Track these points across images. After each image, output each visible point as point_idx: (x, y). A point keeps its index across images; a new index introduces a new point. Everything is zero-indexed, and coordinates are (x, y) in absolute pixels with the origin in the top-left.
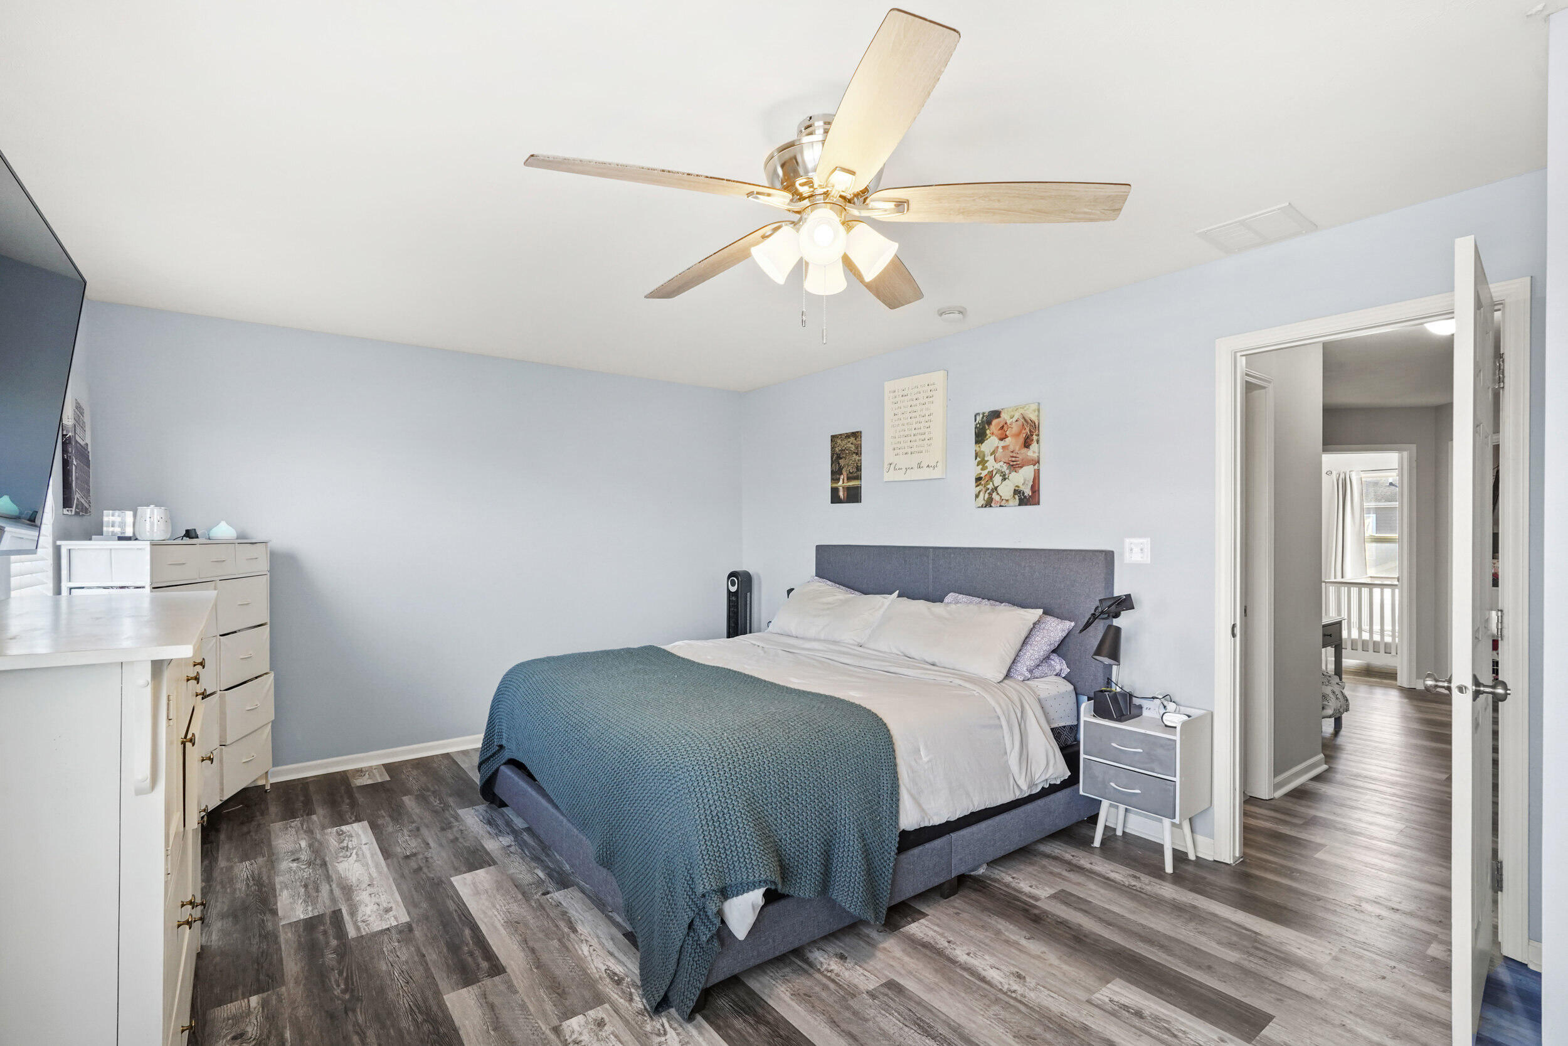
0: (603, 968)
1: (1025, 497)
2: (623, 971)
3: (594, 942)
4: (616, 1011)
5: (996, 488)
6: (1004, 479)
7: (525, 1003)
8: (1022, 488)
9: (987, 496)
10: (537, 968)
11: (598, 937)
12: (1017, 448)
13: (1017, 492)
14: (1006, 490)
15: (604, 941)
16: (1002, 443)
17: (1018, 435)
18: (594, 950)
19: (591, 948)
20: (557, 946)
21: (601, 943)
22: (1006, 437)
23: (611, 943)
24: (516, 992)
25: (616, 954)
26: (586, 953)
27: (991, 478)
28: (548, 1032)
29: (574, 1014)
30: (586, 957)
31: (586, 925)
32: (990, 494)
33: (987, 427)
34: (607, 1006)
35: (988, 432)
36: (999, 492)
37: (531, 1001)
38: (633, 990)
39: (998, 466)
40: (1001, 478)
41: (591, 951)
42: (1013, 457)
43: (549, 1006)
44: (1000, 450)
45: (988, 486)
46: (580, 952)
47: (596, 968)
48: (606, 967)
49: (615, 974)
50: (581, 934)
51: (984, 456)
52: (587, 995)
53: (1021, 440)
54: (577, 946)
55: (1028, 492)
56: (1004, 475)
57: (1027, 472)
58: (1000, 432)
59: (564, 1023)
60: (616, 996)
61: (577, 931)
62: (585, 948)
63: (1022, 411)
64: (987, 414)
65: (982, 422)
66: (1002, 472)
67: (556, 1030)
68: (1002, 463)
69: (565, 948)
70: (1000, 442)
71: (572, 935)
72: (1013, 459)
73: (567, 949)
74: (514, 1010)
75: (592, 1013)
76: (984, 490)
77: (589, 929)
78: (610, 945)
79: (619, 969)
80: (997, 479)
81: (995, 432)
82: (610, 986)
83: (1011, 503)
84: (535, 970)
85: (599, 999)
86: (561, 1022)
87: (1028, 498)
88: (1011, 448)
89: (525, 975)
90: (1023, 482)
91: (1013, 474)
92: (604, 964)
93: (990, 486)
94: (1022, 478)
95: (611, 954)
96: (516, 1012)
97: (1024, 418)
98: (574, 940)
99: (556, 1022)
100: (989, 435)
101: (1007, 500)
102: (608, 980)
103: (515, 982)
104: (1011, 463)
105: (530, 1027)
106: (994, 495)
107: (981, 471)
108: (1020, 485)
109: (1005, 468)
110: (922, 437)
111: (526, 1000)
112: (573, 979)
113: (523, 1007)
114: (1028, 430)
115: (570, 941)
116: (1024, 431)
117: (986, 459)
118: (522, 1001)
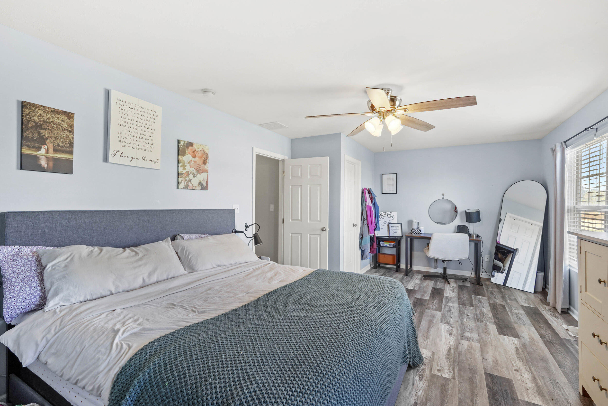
0: (421, 383)
1: (204, 186)
2: (416, 377)
3: (414, 393)
4: (431, 369)
5: (190, 180)
6: (194, 176)
7: (459, 392)
8: (202, 182)
9: (186, 183)
10: (445, 401)
11: (410, 393)
12: (200, 164)
13: (200, 183)
14: (195, 182)
15: (410, 390)
16: (193, 159)
17: (201, 157)
18: (417, 390)
19: (417, 391)
20: (429, 403)
21: (412, 390)
22: (195, 157)
23: (408, 387)
24: (459, 398)
25: (411, 383)
26: (421, 391)
27: (188, 175)
28: (457, 379)
29: (445, 378)
30: (423, 390)
31: (408, 402)
32: (188, 183)
33: (186, 149)
34: (432, 373)
35: (187, 151)
36: (192, 182)
37: (456, 391)
38: (420, 370)
39: (191, 169)
40: (193, 176)
41: (418, 390)
42: (198, 167)
43: (451, 386)
44: (193, 162)
45: (186, 179)
46: (423, 393)
47: (423, 384)
48: (420, 382)
49: (420, 378)
50: (415, 399)
51: (184, 163)
52: (435, 380)
53: (202, 161)
54: (422, 396)
55: (205, 184)
56: (195, 175)
57: (204, 175)
58: (193, 153)
59: (450, 378)
60: (427, 373)
61: (415, 402)
62: (419, 393)
63: (203, 147)
64: (186, 142)
65: (184, 145)
66: (193, 173)
67: (454, 378)
68: (193, 169)
69: (427, 399)
70: (193, 158)
71: (419, 402)
72: (199, 168)
73: (426, 399)
74: (464, 393)
75: (439, 374)
76: (184, 180)
77: (409, 399)
78: (410, 387)
79: (417, 379)
80: (191, 176)
81: (190, 153)
82: (425, 376)
83: (197, 188)
84: (446, 400)
85: (433, 376)
86: (450, 380)
87: (204, 187)
88: (198, 162)
89: (451, 402)
90: (202, 179)
91: (199, 175)
92: (420, 383)
93: (187, 179)
94: (201, 177)
95: (413, 384)
96: (463, 392)
97: (203, 151)
98: (420, 400)
99: (452, 380)
100: (187, 153)
101: (196, 187)
102: (424, 378)
103: (457, 402)
104: (198, 170)
105: (461, 385)
106: (189, 184)
107: (182, 170)
108: (202, 181)
109: (195, 171)
110: (147, 141)
111: (457, 393)
112: (435, 387)
113: (460, 392)
114: (205, 156)
115: (422, 401)
116: (203, 157)
117: (185, 165)
118: (459, 394)
